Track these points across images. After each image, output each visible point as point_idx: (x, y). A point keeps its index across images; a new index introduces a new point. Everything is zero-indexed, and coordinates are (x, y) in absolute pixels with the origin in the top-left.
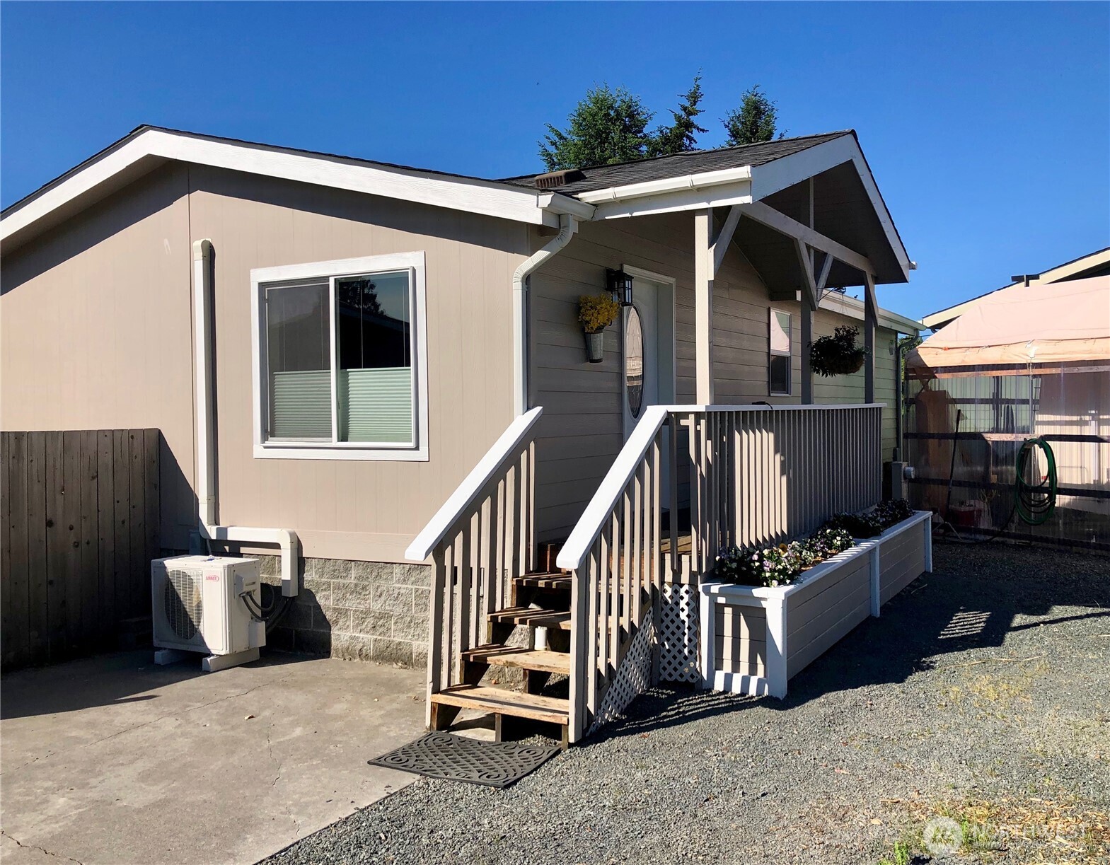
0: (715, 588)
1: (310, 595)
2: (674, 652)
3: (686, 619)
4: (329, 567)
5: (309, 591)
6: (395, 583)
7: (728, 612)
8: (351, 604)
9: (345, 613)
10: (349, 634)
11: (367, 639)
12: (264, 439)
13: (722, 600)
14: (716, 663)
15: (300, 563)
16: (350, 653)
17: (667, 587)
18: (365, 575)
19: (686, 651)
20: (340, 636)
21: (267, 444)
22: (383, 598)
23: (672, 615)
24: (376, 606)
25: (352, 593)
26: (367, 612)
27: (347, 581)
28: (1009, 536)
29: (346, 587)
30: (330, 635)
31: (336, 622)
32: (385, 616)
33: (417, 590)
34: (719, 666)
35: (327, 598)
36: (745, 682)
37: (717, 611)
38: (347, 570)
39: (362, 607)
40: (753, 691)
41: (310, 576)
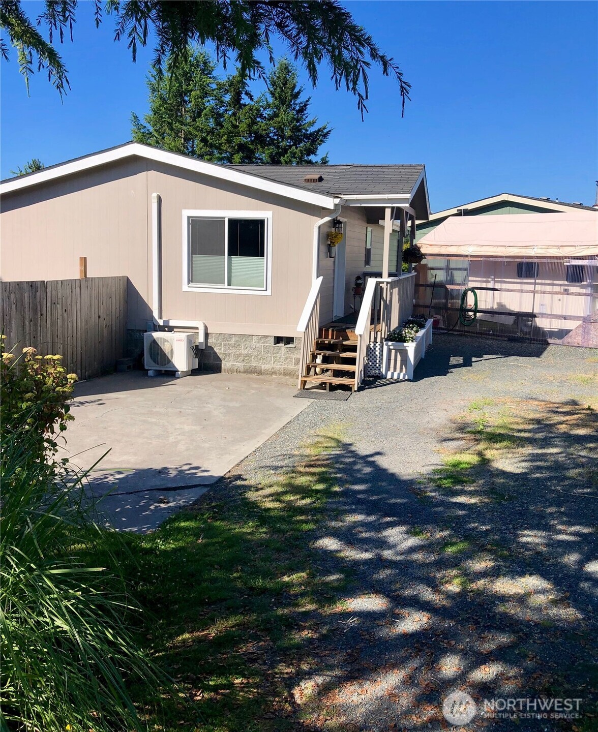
0: (390, 343)
1: (211, 348)
2: (373, 365)
3: (378, 355)
4: (221, 337)
5: (211, 347)
6: (254, 343)
7: (393, 352)
8: (232, 351)
9: (229, 355)
10: (230, 363)
11: (240, 365)
12: (189, 283)
13: (391, 347)
14: (388, 369)
15: (207, 335)
16: (231, 371)
17: (371, 343)
18: (240, 340)
19: (377, 365)
20: (225, 365)
21: (190, 285)
22: (248, 349)
23: (373, 353)
24: (244, 352)
25: (232, 347)
26: (240, 355)
27: (230, 343)
28: (455, 331)
29: (230, 345)
30: (221, 364)
31: (224, 359)
32: (249, 356)
33: (264, 346)
34: (389, 370)
35: (220, 349)
36: (399, 375)
37: (389, 351)
38: (231, 338)
39: (237, 353)
40: (401, 377)
41: (211, 341)
